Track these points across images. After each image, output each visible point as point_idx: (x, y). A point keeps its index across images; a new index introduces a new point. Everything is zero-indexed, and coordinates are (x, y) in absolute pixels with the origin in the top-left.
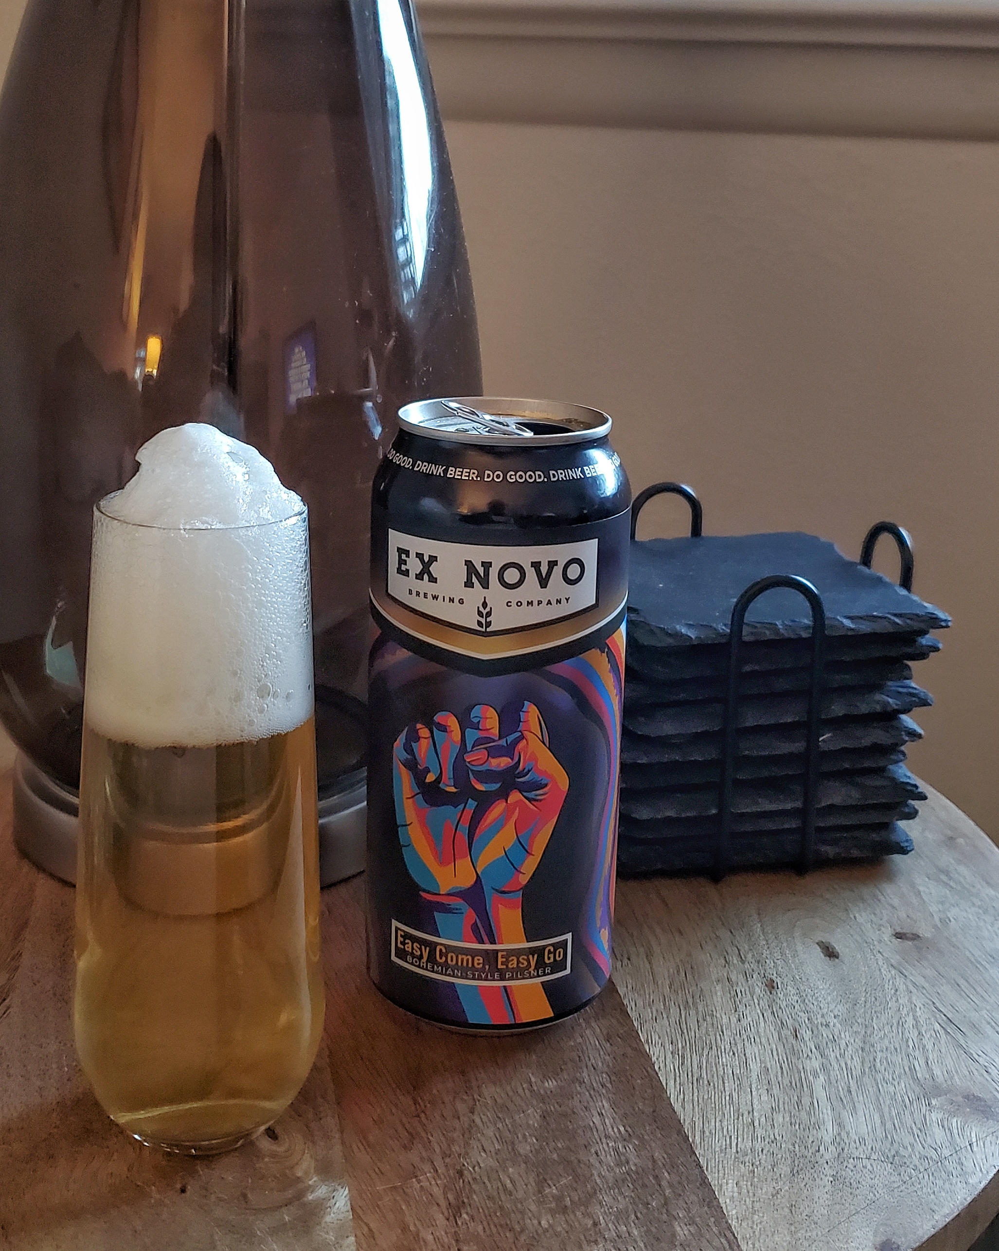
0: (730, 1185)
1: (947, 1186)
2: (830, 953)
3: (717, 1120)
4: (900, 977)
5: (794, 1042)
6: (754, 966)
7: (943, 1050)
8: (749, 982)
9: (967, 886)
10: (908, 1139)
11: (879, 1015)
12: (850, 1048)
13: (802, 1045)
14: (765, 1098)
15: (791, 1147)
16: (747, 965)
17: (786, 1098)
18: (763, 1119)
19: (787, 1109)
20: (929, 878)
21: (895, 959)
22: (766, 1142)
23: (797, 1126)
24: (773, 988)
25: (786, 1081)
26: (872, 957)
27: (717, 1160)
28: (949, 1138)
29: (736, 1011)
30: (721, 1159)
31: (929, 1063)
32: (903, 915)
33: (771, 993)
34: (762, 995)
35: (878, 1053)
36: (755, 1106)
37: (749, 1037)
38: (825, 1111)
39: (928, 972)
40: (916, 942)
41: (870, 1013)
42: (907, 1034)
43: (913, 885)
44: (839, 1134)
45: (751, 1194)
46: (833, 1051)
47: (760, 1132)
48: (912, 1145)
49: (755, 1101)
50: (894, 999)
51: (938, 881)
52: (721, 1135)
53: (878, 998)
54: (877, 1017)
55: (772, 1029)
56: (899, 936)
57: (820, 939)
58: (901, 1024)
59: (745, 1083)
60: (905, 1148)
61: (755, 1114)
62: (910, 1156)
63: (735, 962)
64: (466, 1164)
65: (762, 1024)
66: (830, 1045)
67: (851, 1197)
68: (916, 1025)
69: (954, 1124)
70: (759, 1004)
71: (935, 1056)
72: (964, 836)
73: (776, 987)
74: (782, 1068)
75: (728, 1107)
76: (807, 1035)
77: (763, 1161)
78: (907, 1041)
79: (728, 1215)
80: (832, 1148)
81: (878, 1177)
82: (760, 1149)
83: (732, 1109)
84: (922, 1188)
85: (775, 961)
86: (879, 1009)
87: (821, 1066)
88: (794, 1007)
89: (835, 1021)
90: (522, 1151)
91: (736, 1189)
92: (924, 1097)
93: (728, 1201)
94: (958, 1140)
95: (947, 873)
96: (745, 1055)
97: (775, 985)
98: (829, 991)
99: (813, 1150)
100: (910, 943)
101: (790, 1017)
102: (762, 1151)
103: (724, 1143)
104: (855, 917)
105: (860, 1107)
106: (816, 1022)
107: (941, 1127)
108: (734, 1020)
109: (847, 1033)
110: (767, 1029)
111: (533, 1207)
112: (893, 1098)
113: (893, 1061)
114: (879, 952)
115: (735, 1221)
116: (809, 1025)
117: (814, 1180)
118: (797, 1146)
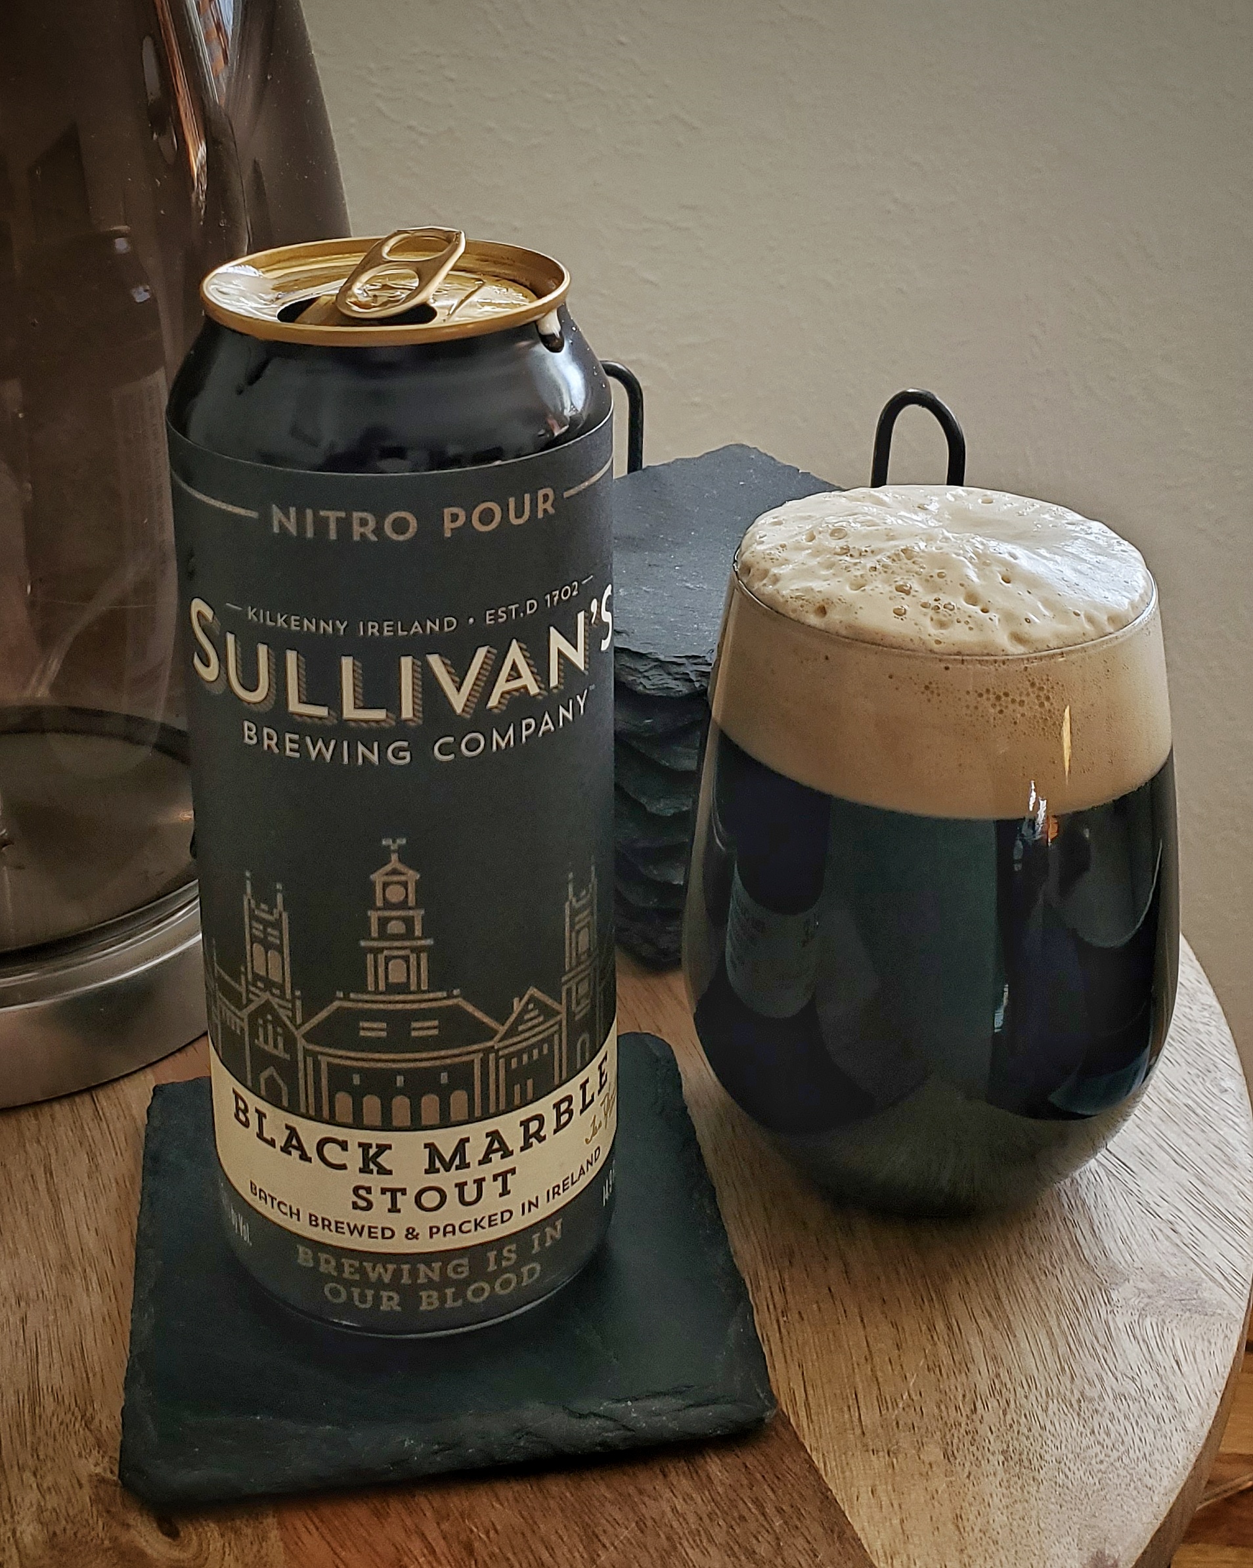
0: (864, 1496)
10: (1092, 1368)
15: (936, 1411)
22: (901, 1408)
23: (938, 1372)
27: (837, 1454)
28: (1147, 1355)
38: (971, 1339)
44: (998, 1376)
45: (897, 1507)
48: (1101, 1378)
60: (1091, 1383)
62: (1101, 1398)
67: (1034, 1485)
69: (1149, 1330)
79: (870, 1550)
80: (992, 1403)
81: (1065, 1441)
82: (894, 1423)
84: (1128, 1452)
91: (873, 1501)
93: (866, 1525)
94: (1160, 1357)
99: (967, 1410)
105: (1016, 1322)
107: (1132, 1337)
117: (979, 1466)
118: (943, 1407)
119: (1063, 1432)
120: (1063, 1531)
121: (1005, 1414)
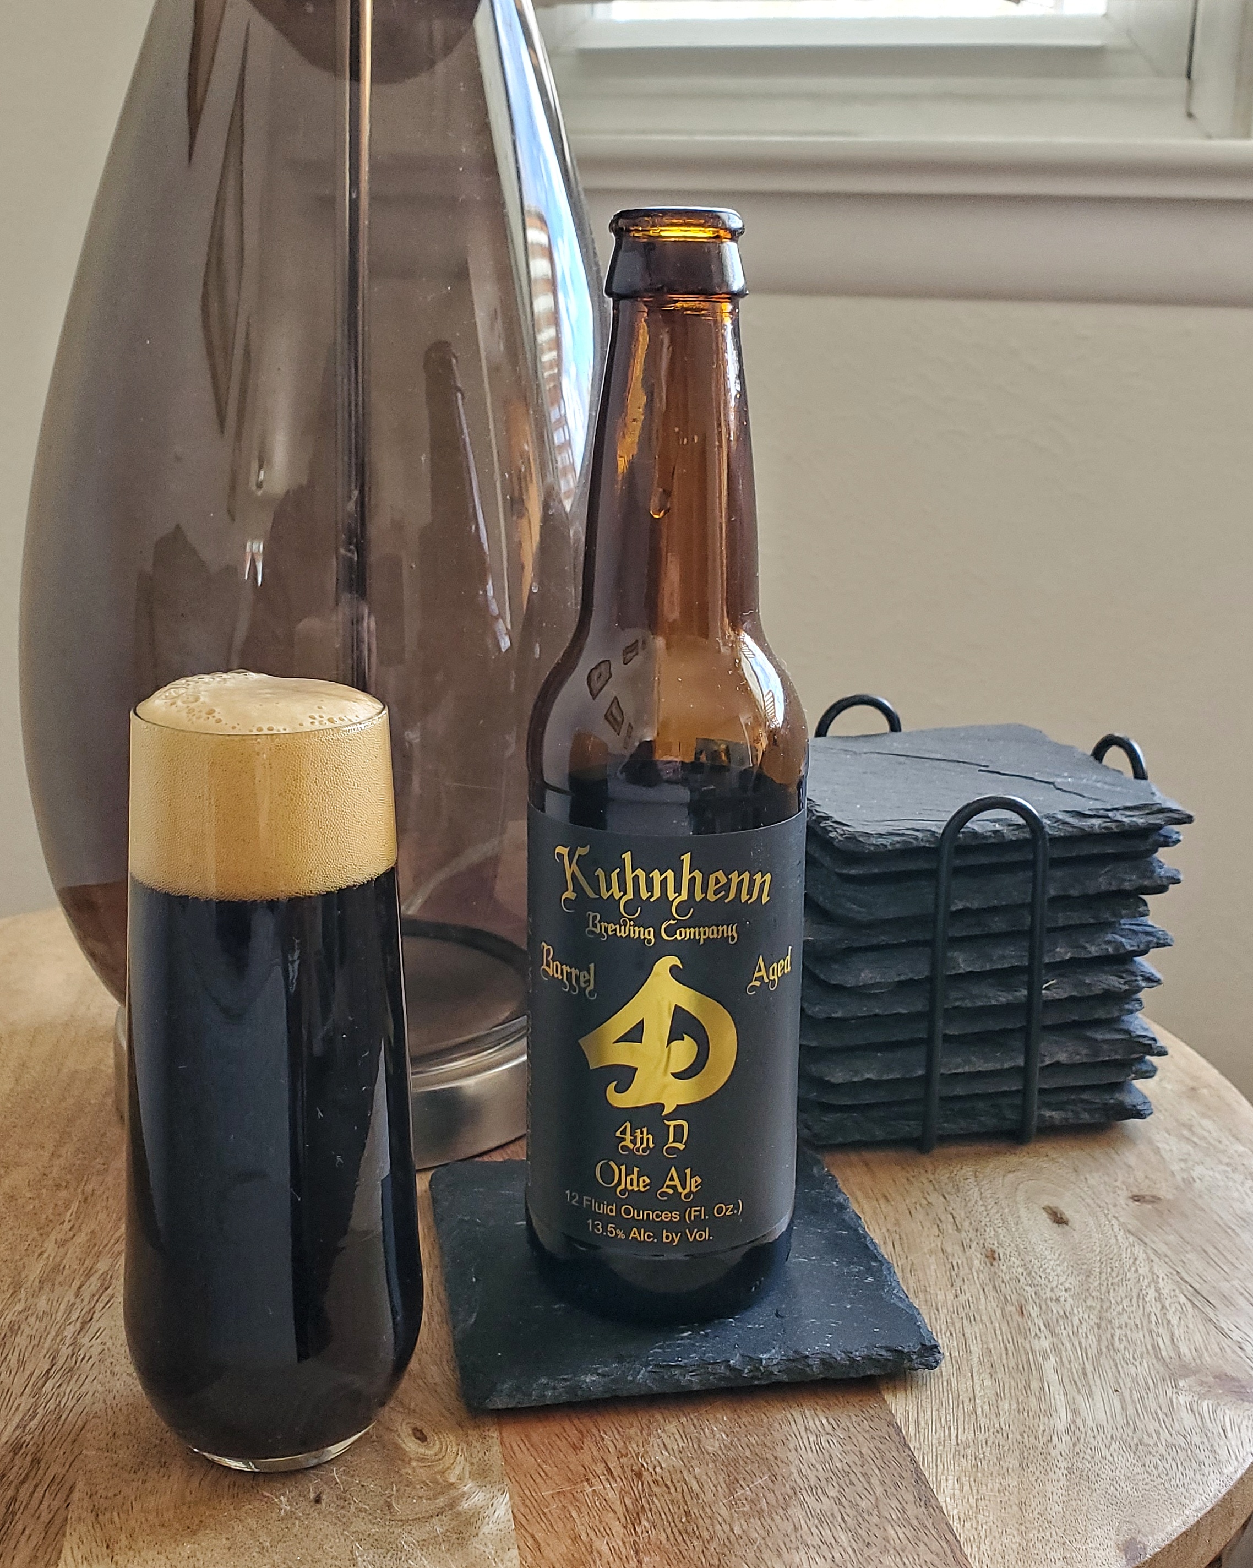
0: (950, 1482)
1: (1198, 1477)
2: (1058, 1219)
3: (934, 1409)
4: (1139, 1244)
5: (1020, 1319)
6: (972, 1234)
7: (1191, 1326)
8: (968, 1253)
9: (1212, 1141)
10: (1152, 1426)
11: (1116, 1287)
12: (1084, 1326)
13: (1029, 1323)
14: (988, 1383)
15: (1019, 1437)
16: (964, 1234)
17: (1012, 1383)
18: (986, 1407)
19: (1013, 1394)
20: (1169, 1134)
21: (1133, 1224)
22: (991, 1433)
23: (1026, 1414)
24: (994, 1259)
25: (1012, 1363)
26: (1107, 1222)
27: (934, 1454)
28: (1200, 1423)
29: (952, 1286)
30: (939, 1453)
31: (1175, 1340)
32: (1140, 1175)
33: (992, 1265)
34: (982, 1268)
35: (1116, 1330)
36: (977, 1392)
37: (967, 1316)
38: (1057, 1396)
39: (1172, 1238)
40: (1156, 1205)
41: (1105, 1284)
42: (1148, 1308)
43: (1150, 1142)
44: (1074, 1422)
45: (975, 1491)
46: (1065, 1328)
47: (983, 1421)
48: (1158, 1433)
49: (977, 1388)
50: (1133, 1269)
51: (1181, 1137)
52: (938, 1425)
53: (1114, 1269)
54: (1114, 1289)
55: (994, 1305)
56: (1137, 1198)
57: (1046, 1203)
58: (1141, 1297)
59: (965, 1368)
60: (1149, 1435)
61: (977, 1401)
62: (1156, 1445)
63: (950, 1231)
64: (645, 1465)
65: (983, 1300)
66: (1061, 1323)
67: (1089, 1492)
68: (1159, 1298)
69: (1205, 1408)
70: (978, 1278)
71: (1182, 1331)
72: (1208, 1086)
73: (997, 1258)
74: (1006, 1349)
75: (946, 1394)
76: (1035, 1312)
77: (987, 1454)
78: (1149, 1315)
79: (949, 1516)
80: (1066, 1438)
81: (1119, 1467)
82: (984, 1441)
83: (950, 1395)
84: (1170, 1480)
85: (997, 1229)
86: (1116, 1280)
87: (1052, 1346)
88: (1019, 1281)
89: (1067, 1295)
90: (710, 1449)
91: (957, 1486)
92: (1170, 1378)
93: (948, 1499)
94: (1210, 1425)
95: (1190, 1128)
96: (964, 1335)
97: (996, 1256)
98: (1058, 1262)
99: (1045, 1439)
100: (1149, 1206)
101: (1014, 1291)
102: (986, 1443)
103: (942, 1435)
104: (1086, 1179)
105: (1097, 1391)
106: (1044, 1297)
107: (1190, 1411)
108: (950, 1296)
109: (1080, 1309)
110: (988, 1305)
111: (724, 1512)
112: (1135, 1380)
113: (1134, 1339)
114: (1114, 1217)
115: (956, 1521)
116: (1037, 1301)
117: (1047, 1474)
118: (1026, 1436)
119: (1120, 1462)
120: (1105, 1522)
121: (1074, 1445)
